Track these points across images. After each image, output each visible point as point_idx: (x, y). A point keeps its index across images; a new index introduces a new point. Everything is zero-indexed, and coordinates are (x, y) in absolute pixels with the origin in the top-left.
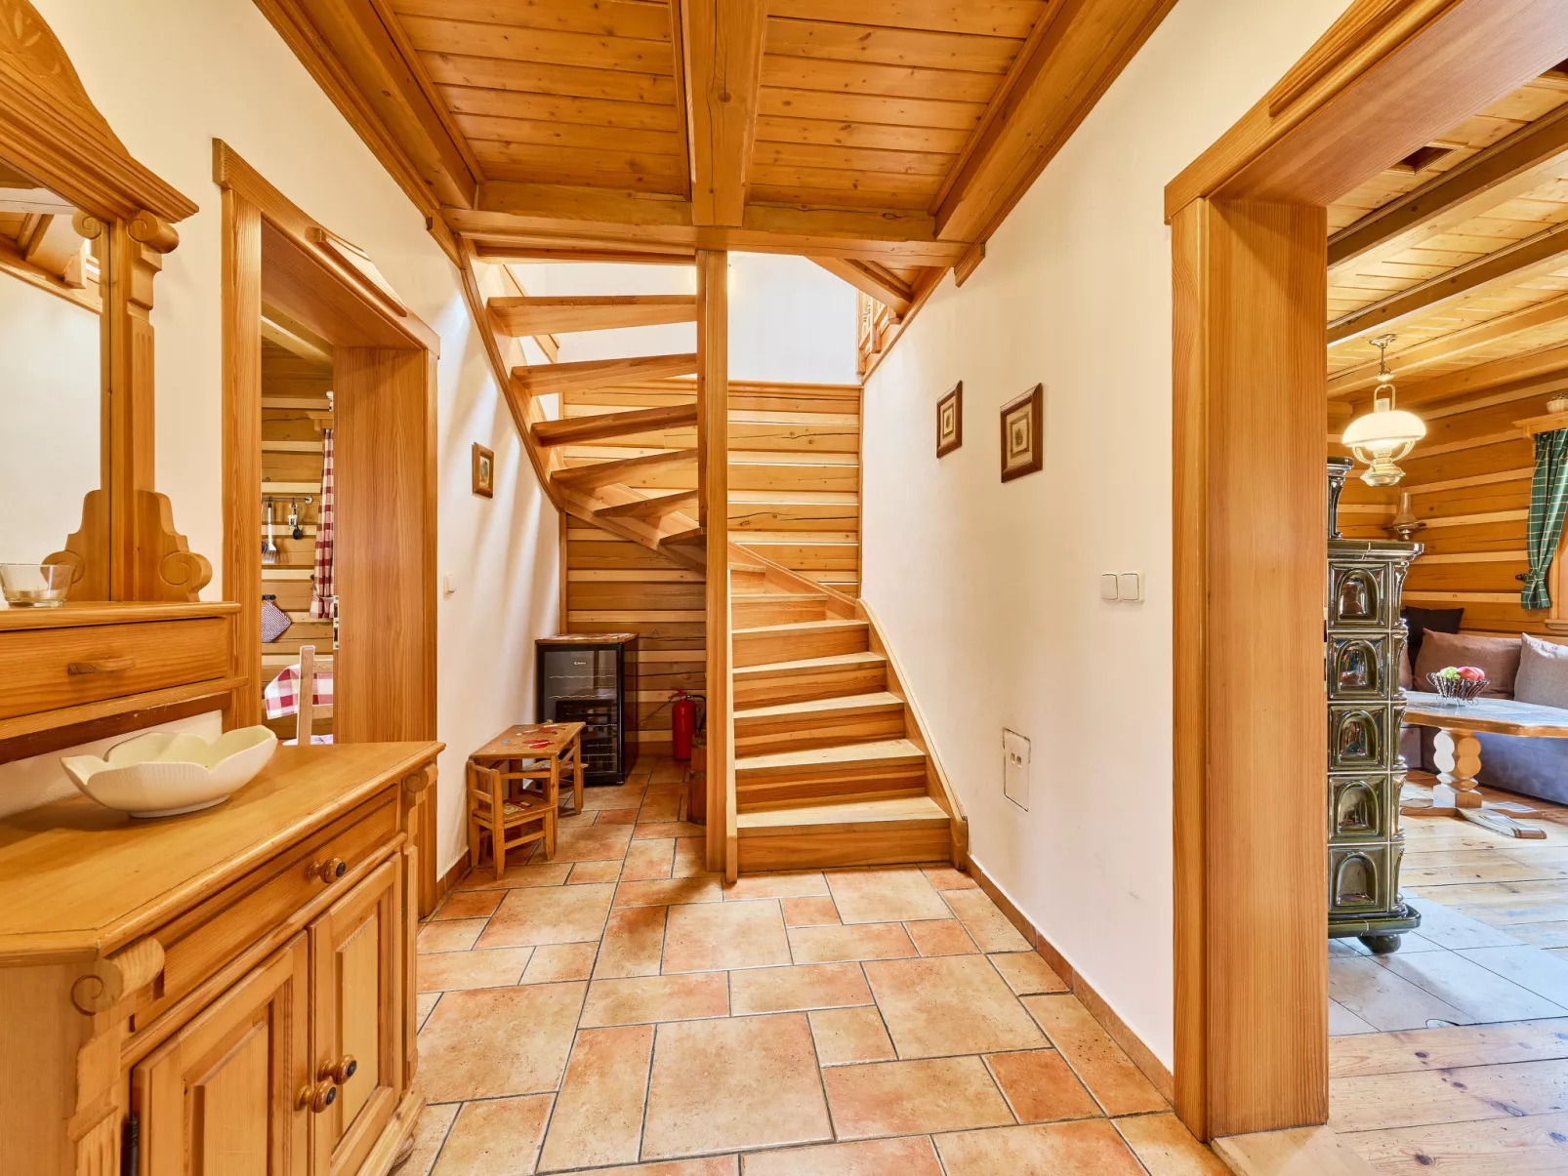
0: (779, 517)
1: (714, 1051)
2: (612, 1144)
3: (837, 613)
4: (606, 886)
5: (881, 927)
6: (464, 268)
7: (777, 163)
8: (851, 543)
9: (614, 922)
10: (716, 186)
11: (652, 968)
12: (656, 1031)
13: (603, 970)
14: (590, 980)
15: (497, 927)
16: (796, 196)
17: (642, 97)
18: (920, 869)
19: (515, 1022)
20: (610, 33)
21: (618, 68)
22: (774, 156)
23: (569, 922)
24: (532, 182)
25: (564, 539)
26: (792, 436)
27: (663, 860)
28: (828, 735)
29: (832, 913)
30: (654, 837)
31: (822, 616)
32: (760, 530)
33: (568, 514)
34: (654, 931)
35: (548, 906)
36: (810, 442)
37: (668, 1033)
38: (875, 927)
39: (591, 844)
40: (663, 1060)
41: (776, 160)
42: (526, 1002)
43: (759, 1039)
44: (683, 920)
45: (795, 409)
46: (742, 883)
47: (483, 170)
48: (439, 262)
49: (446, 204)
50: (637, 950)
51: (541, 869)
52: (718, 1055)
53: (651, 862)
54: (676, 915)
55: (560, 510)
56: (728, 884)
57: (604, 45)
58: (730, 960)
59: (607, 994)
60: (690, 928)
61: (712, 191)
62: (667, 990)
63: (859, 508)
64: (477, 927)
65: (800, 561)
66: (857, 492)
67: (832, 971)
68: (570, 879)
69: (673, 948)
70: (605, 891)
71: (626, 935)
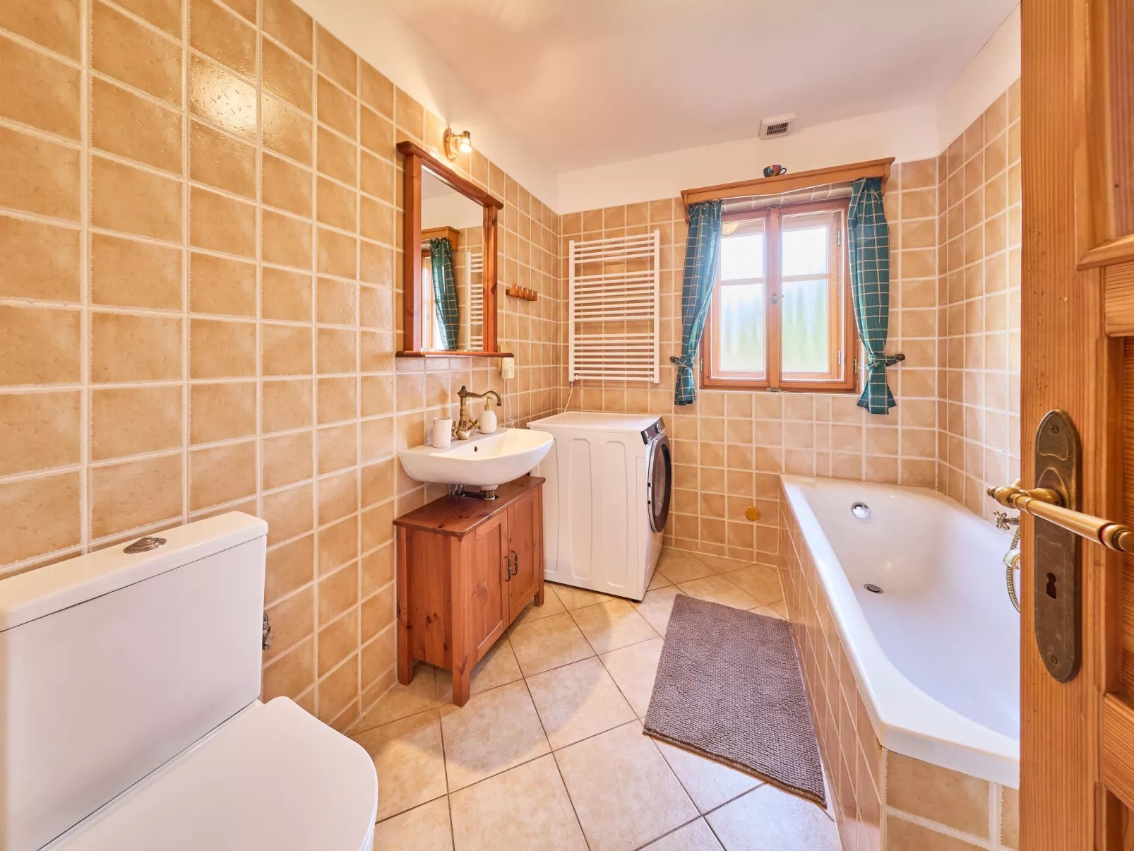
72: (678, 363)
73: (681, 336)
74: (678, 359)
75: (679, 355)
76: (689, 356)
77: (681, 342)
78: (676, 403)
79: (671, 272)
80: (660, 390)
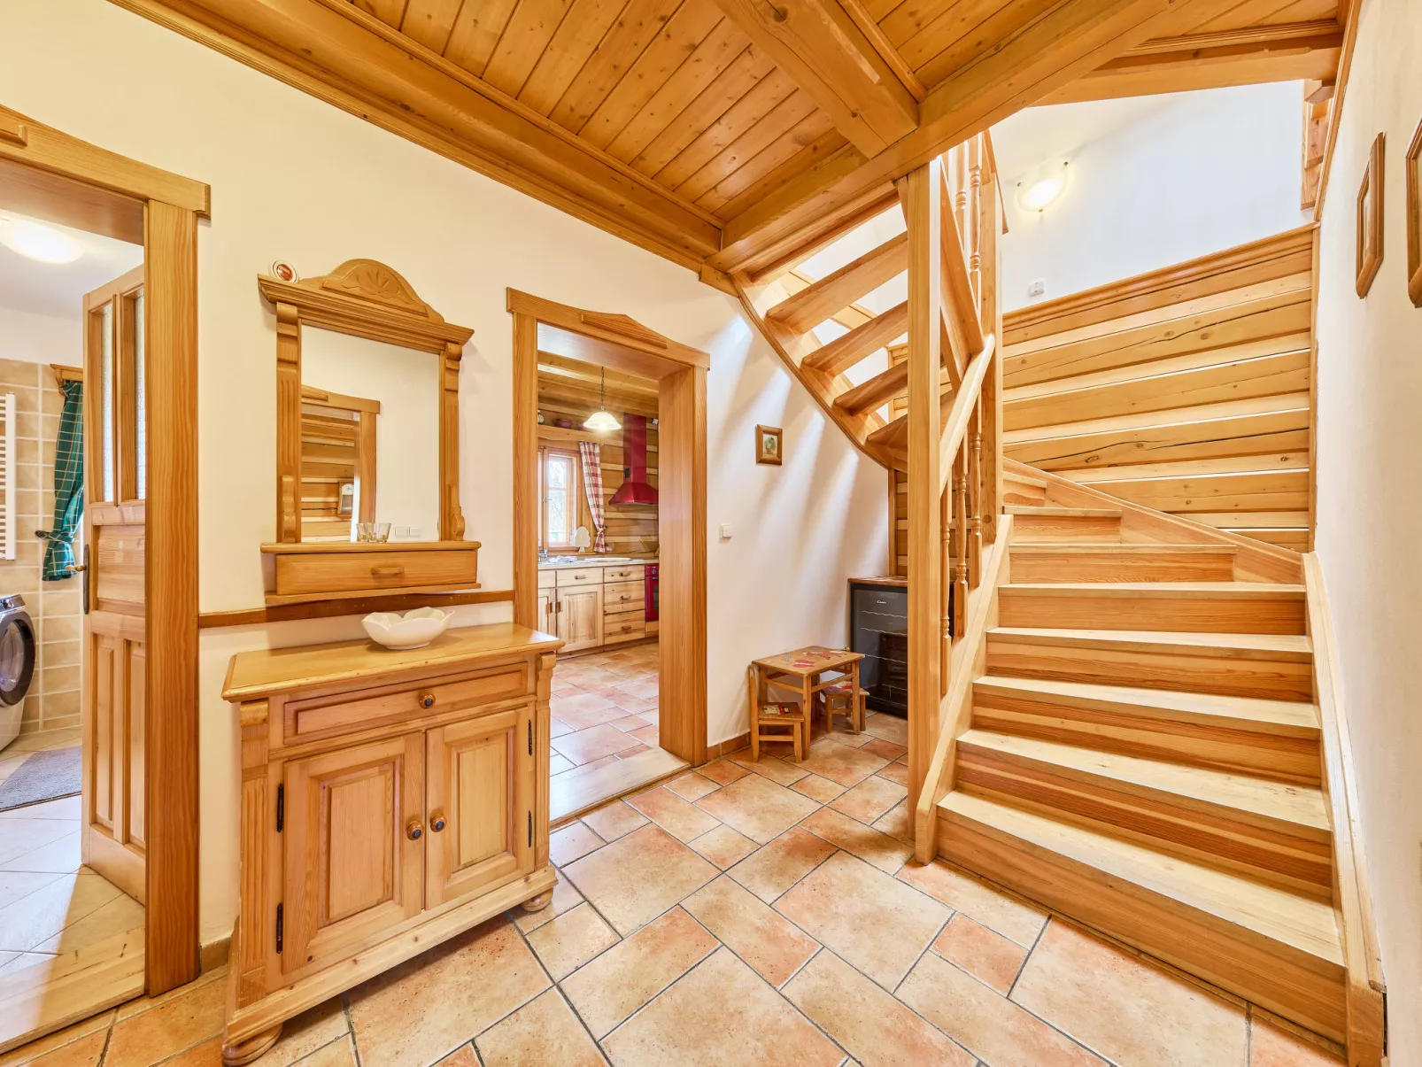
0: (1147, 445)
1: (731, 1010)
2: (602, 1010)
3: (1257, 573)
4: (812, 803)
5: (1065, 1044)
6: (740, 297)
7: (922, 26)
8: (1295, 467)
9: (786, 837)
10: (853, 107)
11: (769, 895)
12: (716, 951)
13: (738, 873)
14: (723, 872)
15: (720, 795)
16: (980, 43)
17: (756, 78)
18: (1249, 1017)
19: (657, 870)
20: (694, 48)
21: (721, 70)
22: (912, 21)
23: (760, 818)
24: (751, 206)
25: (893, 493)
26: (1170, 336)
27: (879, 805)
28: (1133, 740)
29: (1010, 974)
30: (896, 780)
31: (1228, 576)
32: (1116, 465)
33: (896, 471)
34: (805, 865)
35: (760, 798)
36: (1204, 337)
37: (723, 959)
38: (1055, 1038)
39: (841, 764)
40: (697, 980)
41: (919, 25)
42: (676, 860)
43: (775, 1039)
44: (838, 870)
45: (1175, 300)
46: (932, 870)
47: (719, 218)
48: (718, 300)
49: (706, 257)
50: (776, 872)
51: (786, 767)
52: (731, 1015)
53: (868, 802)
54: (836, 862)
55: (889, 468)
56: (914, 862)
57: (698, 61)
58: (838, 937)
59: (721, 892)
60: (834, 881)
61: (854, 115)
62: (759, 923)
63: (1312, 414)
64: (708, 788)
65: (1185, 500)
66: (1308, 390)
67: (930, 1040)
68: (797, 786)
69: (804, 890)
70: (808, 807)
71: (781, 853)
72: (47, 538)
73: (54, 510)
74: (48, 533)
75: (50, 529)
76: (66, 530)
77: (53, 516)
78: (44, 579)
79: (36, 442)
80: (17, 567)
